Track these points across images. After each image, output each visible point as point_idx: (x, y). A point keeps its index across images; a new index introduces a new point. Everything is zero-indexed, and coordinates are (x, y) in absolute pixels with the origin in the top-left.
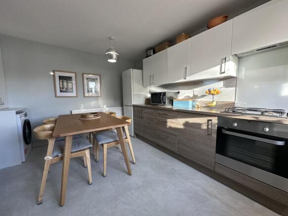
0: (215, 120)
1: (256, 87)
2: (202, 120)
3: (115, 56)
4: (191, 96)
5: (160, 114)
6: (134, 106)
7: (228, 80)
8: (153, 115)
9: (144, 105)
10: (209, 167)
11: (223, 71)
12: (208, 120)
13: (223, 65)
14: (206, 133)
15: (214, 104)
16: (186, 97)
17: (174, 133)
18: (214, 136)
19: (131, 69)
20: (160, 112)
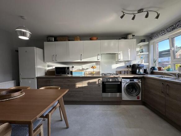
0: (101, 79)
1: (106, 66)
2: (96, 80)
3: (28, 35)
4: (81, 69)
5: (69, 81)
6: (38, 78)
7: (97, 62)
8: (62, 82)
9: (45, 76)
10: (100, 100)
11: (98, 59)
12: (99, 80)
13: (98, 57)
14: (98, 85)
15: (95, 72)
16: (78, 69)
17: (81, 90)
18: (101, 86)
19: (35, 47)
20: (69, 79)
